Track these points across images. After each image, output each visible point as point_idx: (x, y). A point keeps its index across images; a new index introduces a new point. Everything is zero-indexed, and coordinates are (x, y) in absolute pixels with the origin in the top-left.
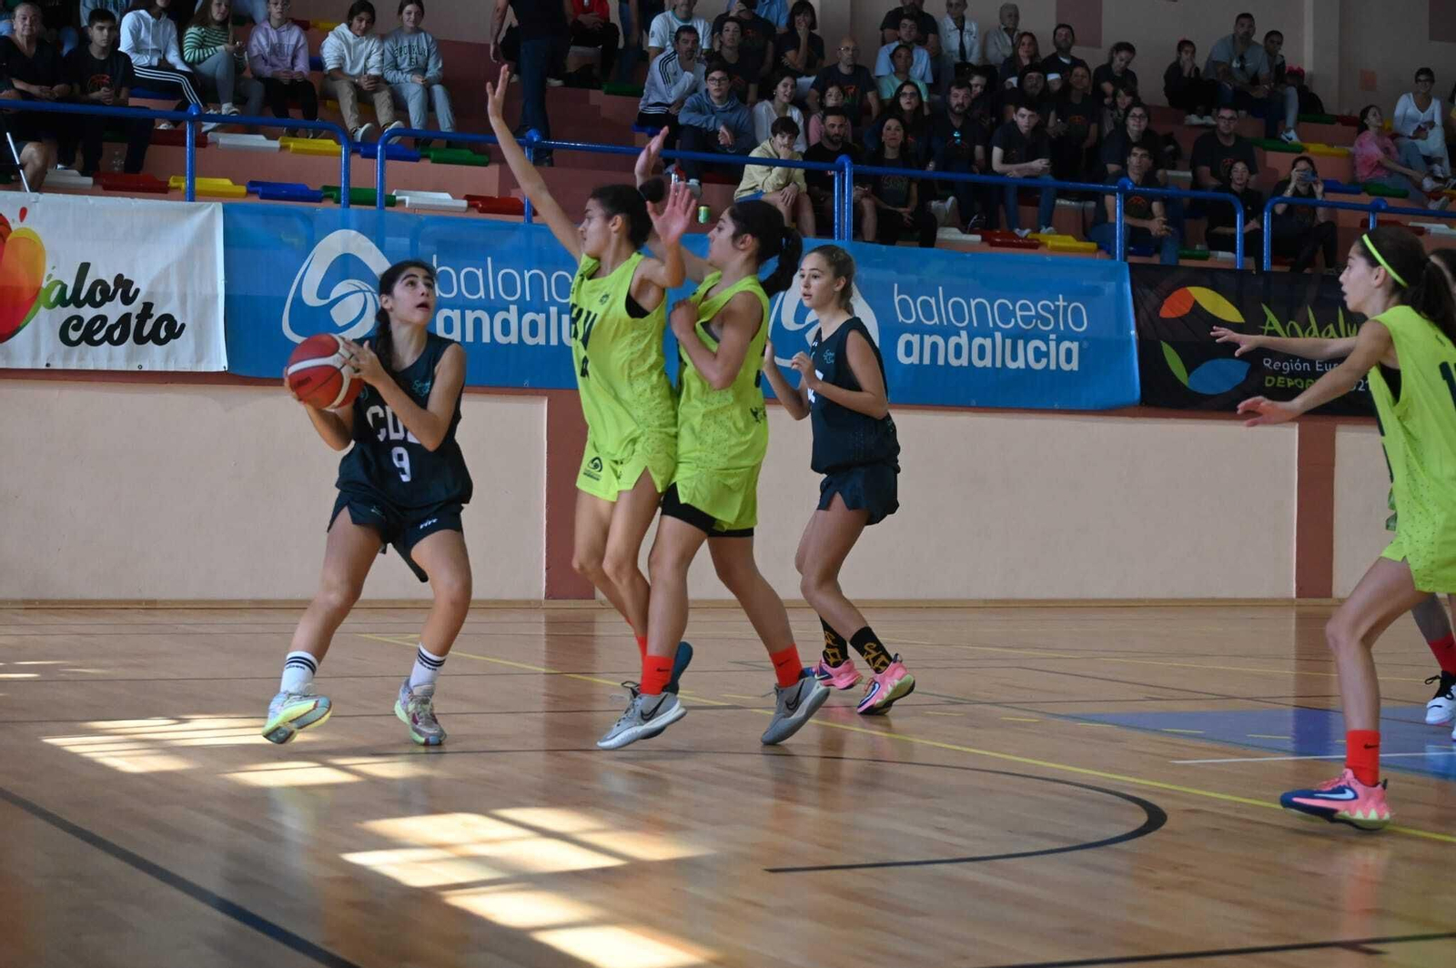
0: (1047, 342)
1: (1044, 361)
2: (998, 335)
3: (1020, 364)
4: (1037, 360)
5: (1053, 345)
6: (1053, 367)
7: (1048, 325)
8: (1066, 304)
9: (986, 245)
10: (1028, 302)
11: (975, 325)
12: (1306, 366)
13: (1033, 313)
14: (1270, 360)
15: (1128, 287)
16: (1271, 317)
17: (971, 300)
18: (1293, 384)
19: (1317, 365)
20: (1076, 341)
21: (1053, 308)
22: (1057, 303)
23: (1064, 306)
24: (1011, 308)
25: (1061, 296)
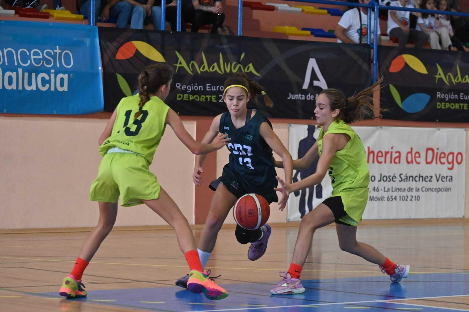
0: (49, 74)
1: (47, 86)
2: (20, 71)
3: (33, 87)
4: (43, 85)
5: (52, 76)
6: (53, 89)
7: (50, 64)
8: (60, 51)
9: (17, 16)
10: (38, 50)
11: (7, 64)
12: (201, 88)
13: (41, 57)
14: (180, 84)
15: (97, 40)
16: (181, 59)
17: (4, 49)
18: (193, 98)
19: (207, 87)
20: (66, 73)
21: (53, 54)
22: (55, 51)
23: (59, 53)
24: (28, 54)
25: (57, 47)
